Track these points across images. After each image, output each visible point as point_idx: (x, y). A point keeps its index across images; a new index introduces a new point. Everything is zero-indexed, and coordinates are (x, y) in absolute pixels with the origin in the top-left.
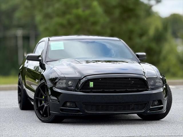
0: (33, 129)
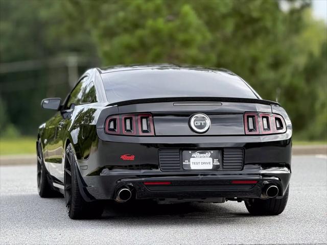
0: (55, 233)
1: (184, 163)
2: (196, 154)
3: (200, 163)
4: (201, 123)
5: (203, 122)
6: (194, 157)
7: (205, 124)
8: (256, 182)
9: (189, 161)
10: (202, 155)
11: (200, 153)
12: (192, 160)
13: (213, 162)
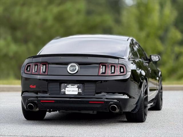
1: (62, 91)
2: (69, 86)
3: (71, 91)
4: (73, 69)
5: (74, 68)
6: (68, 87)
7: (75, 69)
8: (104, 102)
9: (65, 90)
10: (72, 86)
11: (72, 85)
12: (67, 89)
13: (78, 90)
